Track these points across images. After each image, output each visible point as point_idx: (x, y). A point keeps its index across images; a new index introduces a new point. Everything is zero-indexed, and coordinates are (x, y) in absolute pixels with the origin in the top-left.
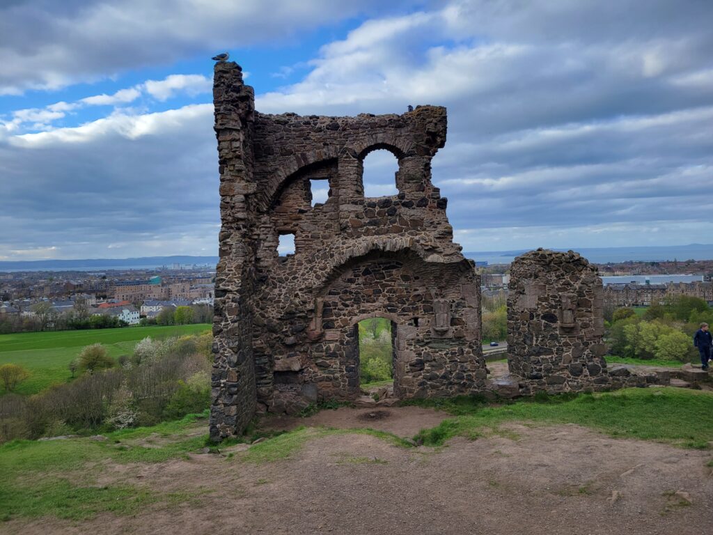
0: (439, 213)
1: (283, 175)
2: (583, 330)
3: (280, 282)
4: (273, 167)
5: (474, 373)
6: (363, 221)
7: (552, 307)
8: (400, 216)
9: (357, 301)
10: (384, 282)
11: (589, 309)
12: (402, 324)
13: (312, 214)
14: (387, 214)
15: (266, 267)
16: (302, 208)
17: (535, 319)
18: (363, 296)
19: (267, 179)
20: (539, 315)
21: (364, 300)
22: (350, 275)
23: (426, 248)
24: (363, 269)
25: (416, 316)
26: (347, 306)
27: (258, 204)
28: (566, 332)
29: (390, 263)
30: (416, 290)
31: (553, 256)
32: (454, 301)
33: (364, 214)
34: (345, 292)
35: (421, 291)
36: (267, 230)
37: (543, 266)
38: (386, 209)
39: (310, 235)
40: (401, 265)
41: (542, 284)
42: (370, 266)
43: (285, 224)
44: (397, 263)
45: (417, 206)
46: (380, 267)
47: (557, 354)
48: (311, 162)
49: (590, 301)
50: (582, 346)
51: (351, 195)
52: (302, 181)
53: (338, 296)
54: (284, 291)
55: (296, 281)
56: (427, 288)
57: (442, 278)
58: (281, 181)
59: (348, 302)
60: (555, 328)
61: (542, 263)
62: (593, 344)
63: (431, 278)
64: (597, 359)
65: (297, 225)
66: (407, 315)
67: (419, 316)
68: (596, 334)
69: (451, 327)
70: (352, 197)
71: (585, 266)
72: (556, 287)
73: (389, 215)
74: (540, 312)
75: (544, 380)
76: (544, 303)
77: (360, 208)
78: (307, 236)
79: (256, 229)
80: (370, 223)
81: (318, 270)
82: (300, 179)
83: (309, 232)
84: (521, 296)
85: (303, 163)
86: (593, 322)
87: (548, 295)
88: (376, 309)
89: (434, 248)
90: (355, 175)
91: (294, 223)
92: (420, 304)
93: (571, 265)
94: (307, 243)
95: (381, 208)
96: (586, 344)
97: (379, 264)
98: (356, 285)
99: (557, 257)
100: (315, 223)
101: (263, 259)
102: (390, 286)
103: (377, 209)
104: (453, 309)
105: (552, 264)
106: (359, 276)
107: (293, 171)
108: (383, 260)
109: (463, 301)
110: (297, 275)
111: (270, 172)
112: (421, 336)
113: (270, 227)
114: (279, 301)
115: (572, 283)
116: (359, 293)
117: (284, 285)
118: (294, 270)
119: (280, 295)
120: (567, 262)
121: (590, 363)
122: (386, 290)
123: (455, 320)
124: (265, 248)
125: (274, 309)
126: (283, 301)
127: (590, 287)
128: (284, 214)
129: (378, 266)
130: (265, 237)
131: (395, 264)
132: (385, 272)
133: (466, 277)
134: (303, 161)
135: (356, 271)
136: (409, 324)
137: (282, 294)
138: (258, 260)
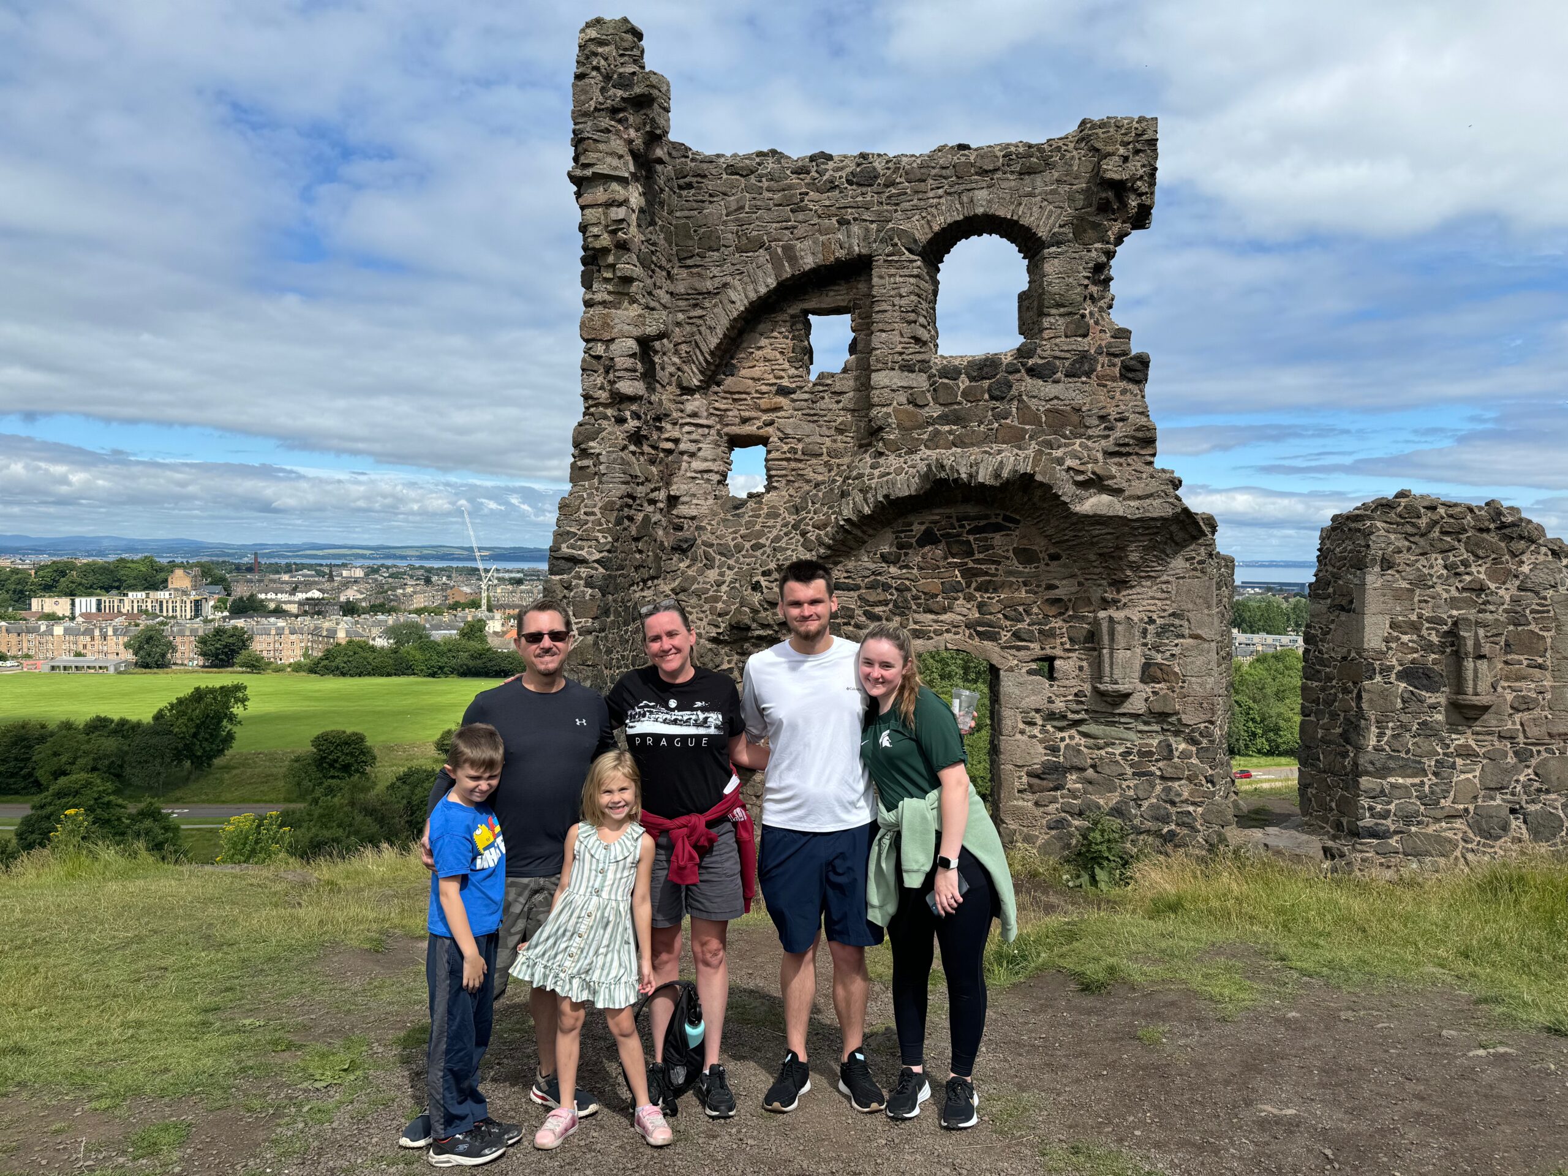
0: (1124, 392)
1: (740, 298)
2: (1517, 717)
3: (720, 554)
4: (717, 280)
5: (1200, 810)
6: (925, 412)
7: (1428, 647)
8: (1021, 401)
9: (900, 609)
10: (971, 565)
11: (1540, 660)
12: (1011, 669)
13: (806, 396)
14: (986, 396)
15: (693, 518)
16: (785, 382)
17: (1378, 678)
18: (915, 598)
19: (703, 308)
20: (1391, 668)
21: (919, 605)
22: (884, 543)
23: (1080, 478)
24: (918, 529)
25: (1049, 652)
27: (679, 369)
28: (1468, 719)
29: (987, 517)
30: (1051, 587)
31: (1442, 511)
32: (1151, 621)
33: (928, 395)
34: (872, 586)
35: (1065, 590)
36: (700, 430)
37: (1407, 536)
38: (986, 383)
39: (800, 446)
40: (1017, 522)
41: (1404, 585)
42: (935, 522)
43: (745, 421)
44: (1006, 518)
45: (1066, 376)
46: (963, 526)
47: (1435, 774)
48: (807, 268)
49: (1543, 638)
50: (1511, 759)
51: (899, 349)
52: (786, 317)
53: (854, 594)
54: (729, 575)
55: (758, 553)
56: (1080, 584)
57: (1121, 558)
58: (735, 314)
59: (878, 610)
60: (1433, 707)
61: (1409, 529)
62: (1545, 755)
63: (1092, 557)
64: (1553, 796)
65: (771, 423)
66: (1027, 648)
67: (1058, 652)
68: (1555, 731)
69: (1141, 686)
70: (901, 354)
71: (1533, 542)
72: (1445, 595)
73: (993, 398)
74: (1394, 662)
75: (1393, 841)
76: (1405, 638)
77: (920, 381)
78: (793, 451)
79: (669, 427)
80: (944, 419)
81: (810, 528)
82: (782, 310)
83: (799, 440)
84: (1344, 616)
85: (788, 271)
86: (1548, 696)
87: (1420, 616)
88: (948, 631)
89: (1100, 478)
90: (913, 298)
91: (765, 417)
92: (1060, 623)
93: (1492, 538)
94: (793, 465)
95: (972, 379)
96: (1523, 756)
97: (959, 520)
98: (901, 568)
99: (1451, 516)
100: (813, 417)
101: (683, 499)
102: (986, 574)
103: (964, 383)
104: (1150, 639)
105: (1436, 533)
106: (910, 546)
107: (763, 290)
108: (972, 510)
109: (1177, 622)
110: (762, 541)
111: (709, 293)
112: (1059, 705)
113: (709, 427)
114: (716, 599)
115: (1492, 586)
116: (908, 589)
117: (731, 562)
118: (757, 527)
119: (719, 584)
120: (1481, 530)
121: (1532, 808)
122: (974, 585)
123: (1152, 669)
124: (694, 475)
125: (702, 615)
126: (725, 598)
127: (1545, 598)
128: (744, 396)
129: (956, 524)
130: (693, 447)
131: (1000, 520)
132: (975, 540)
133: (1187, 560)
134: (786, 264)
135: (902, 535)
136: (1030, 672)
137: (724, 582)
138: (673, 501)
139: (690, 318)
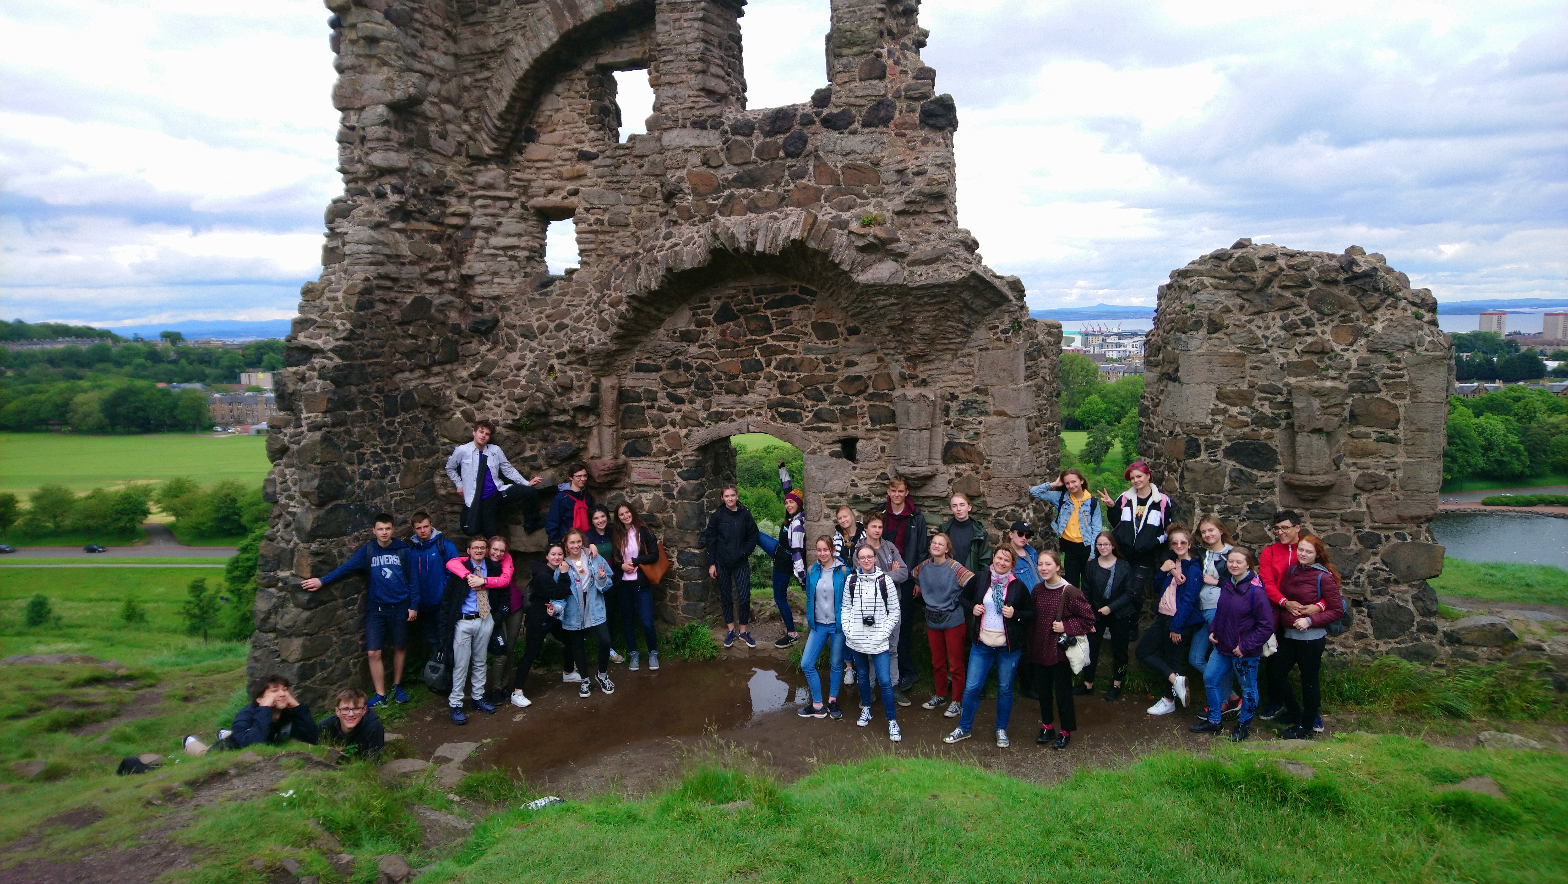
0: (925, 142)
1: (523, 56)
2: (1363, 498)
3: (524, 336)
4: (500, 37)
6: (721, 174)
7: (1261, 420)
8: (817, 157)
9: (703, 390)
10: (770, 342)
11: (1391, 433)
12: (814, 452)
13: (609, 162)
14: (782, 154)
15: (496, 298)
16: (587, 147)
17: (1203, 456)
18: (717, 378)
19: (488, 69)
20: (1217, 445)
21: (720, 386)
22: (683, 321)
23: (860, 243)
24: (715, 304)
25: (851, 432)
26: (680, 401)
27: (470, 137)
28: (1305, 501)
29: (784, 289)
30: (851, 364)
31: (1282, 262)
32: (954, 397)
33: (722, 155)
34: (675, 366)
35: (865, 367)
36: (499, 204)
37: (1240, 293)
38: (781, 139)
39: (606, 218)
40: (814, 294)
41: (1233, 350)
42: (733, 297)
43: (551, 191)
44: (803, 290)
45: (864, 126)
46: (760, 301)
48: (588, 17)
49: (1395, 407)
50: (1355, 546)
51: (689, 104)
52: (581, 73)
53: (656, 376)
54: (530, 358)
55: (561, 334)
56: (880, 360)
57: (911, 331)
58: (521, 73)
59: (681, 392)
60: (1270, 487)
61: (1240, 284)
62: (1394, 541)
63: (885, 331)
64: (1404, 587)
65: (575, 193)
66: (828, 429)
67: (860, 433)
68: (1407, 513)
69: (943, 468)
70: (692, 108)
71: (1390, 294)
72: (1282, 360)
73: (788, 155)
74: (1221, 437)
76: (1234, 410)
77: (711, 139)
78: (599, 222)
79: (453, 200)
80: (740, 182)
81: (606, 306)
82: (576, 67)
83: (605, 210)
84: (1171, 386)
85: (570, 23)
86: (1400, 474)
87: (1251, 386)
88: (750, 413)
89: (883, 242)
90: (698, 44)
91: (571, 186)
92: (862, 402)
93: (1342, 291)
94: (601, 238)
95: (767, 134)
96: (1370, 542)
97: (755, 294)
98: (701, 347)
99: (1291, 267)
100: (617, 185)
101: (478, 279)
102: (785, 351)
103: (758, 139)
104: (953, 417)
105: (1274, 289)
106: (707, 323)
107: (546, 45)
108: (768, 282)
109: (980, 398)
110: (566, 321)
111: (493, 51)
112: (863, 488)
113: (509, 199)
114: (515, 384)
115: (1338, 348)
116: (708, 369)
117: (534, 344)
118: (563, 306)
119: (519, 368)
120: (1326, 282)
121: (1378, 600)
122: (773, 364)
123: (955, 450)
124: (492, 251)
125: (500, 401)
126: (523, 382)
127: (1398, 361)
128: (546, 164)
129: (753, 298)
130: (488, 222)
131: (796, 293)
132: (773, 314)
133: (991, 329)
134: (567, 14)
135: (700, 312)
136: (833, 454)
137: (523, 366)
138: (467, 280)
139: (477, 81)
